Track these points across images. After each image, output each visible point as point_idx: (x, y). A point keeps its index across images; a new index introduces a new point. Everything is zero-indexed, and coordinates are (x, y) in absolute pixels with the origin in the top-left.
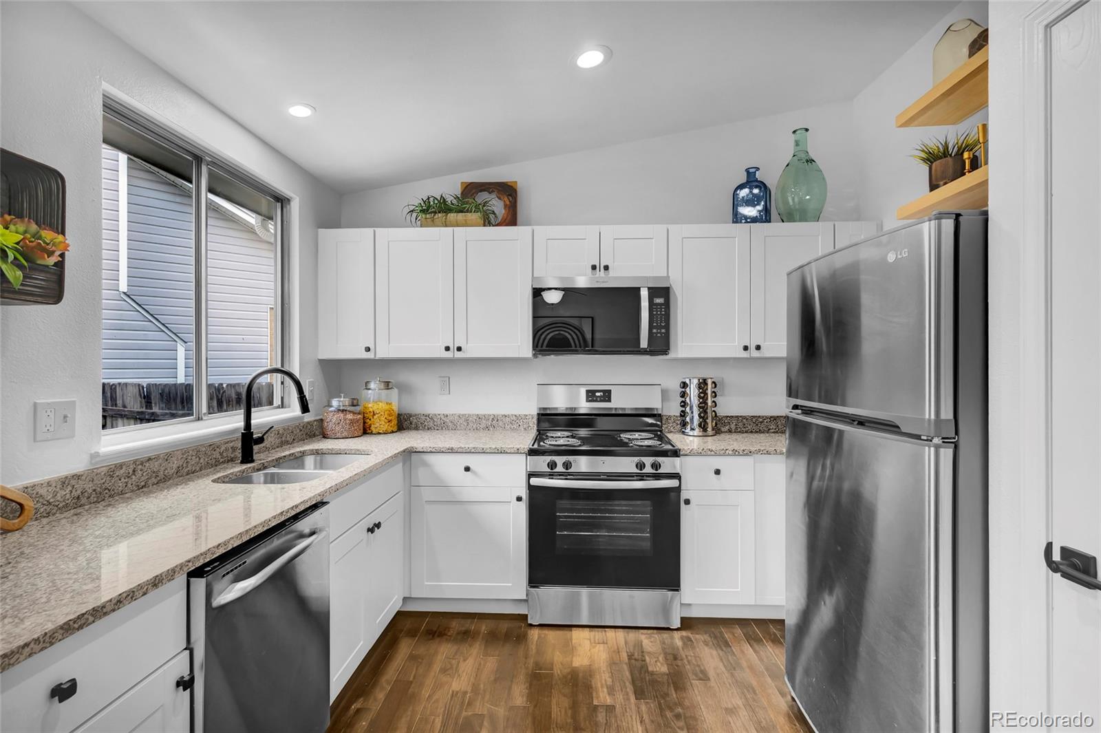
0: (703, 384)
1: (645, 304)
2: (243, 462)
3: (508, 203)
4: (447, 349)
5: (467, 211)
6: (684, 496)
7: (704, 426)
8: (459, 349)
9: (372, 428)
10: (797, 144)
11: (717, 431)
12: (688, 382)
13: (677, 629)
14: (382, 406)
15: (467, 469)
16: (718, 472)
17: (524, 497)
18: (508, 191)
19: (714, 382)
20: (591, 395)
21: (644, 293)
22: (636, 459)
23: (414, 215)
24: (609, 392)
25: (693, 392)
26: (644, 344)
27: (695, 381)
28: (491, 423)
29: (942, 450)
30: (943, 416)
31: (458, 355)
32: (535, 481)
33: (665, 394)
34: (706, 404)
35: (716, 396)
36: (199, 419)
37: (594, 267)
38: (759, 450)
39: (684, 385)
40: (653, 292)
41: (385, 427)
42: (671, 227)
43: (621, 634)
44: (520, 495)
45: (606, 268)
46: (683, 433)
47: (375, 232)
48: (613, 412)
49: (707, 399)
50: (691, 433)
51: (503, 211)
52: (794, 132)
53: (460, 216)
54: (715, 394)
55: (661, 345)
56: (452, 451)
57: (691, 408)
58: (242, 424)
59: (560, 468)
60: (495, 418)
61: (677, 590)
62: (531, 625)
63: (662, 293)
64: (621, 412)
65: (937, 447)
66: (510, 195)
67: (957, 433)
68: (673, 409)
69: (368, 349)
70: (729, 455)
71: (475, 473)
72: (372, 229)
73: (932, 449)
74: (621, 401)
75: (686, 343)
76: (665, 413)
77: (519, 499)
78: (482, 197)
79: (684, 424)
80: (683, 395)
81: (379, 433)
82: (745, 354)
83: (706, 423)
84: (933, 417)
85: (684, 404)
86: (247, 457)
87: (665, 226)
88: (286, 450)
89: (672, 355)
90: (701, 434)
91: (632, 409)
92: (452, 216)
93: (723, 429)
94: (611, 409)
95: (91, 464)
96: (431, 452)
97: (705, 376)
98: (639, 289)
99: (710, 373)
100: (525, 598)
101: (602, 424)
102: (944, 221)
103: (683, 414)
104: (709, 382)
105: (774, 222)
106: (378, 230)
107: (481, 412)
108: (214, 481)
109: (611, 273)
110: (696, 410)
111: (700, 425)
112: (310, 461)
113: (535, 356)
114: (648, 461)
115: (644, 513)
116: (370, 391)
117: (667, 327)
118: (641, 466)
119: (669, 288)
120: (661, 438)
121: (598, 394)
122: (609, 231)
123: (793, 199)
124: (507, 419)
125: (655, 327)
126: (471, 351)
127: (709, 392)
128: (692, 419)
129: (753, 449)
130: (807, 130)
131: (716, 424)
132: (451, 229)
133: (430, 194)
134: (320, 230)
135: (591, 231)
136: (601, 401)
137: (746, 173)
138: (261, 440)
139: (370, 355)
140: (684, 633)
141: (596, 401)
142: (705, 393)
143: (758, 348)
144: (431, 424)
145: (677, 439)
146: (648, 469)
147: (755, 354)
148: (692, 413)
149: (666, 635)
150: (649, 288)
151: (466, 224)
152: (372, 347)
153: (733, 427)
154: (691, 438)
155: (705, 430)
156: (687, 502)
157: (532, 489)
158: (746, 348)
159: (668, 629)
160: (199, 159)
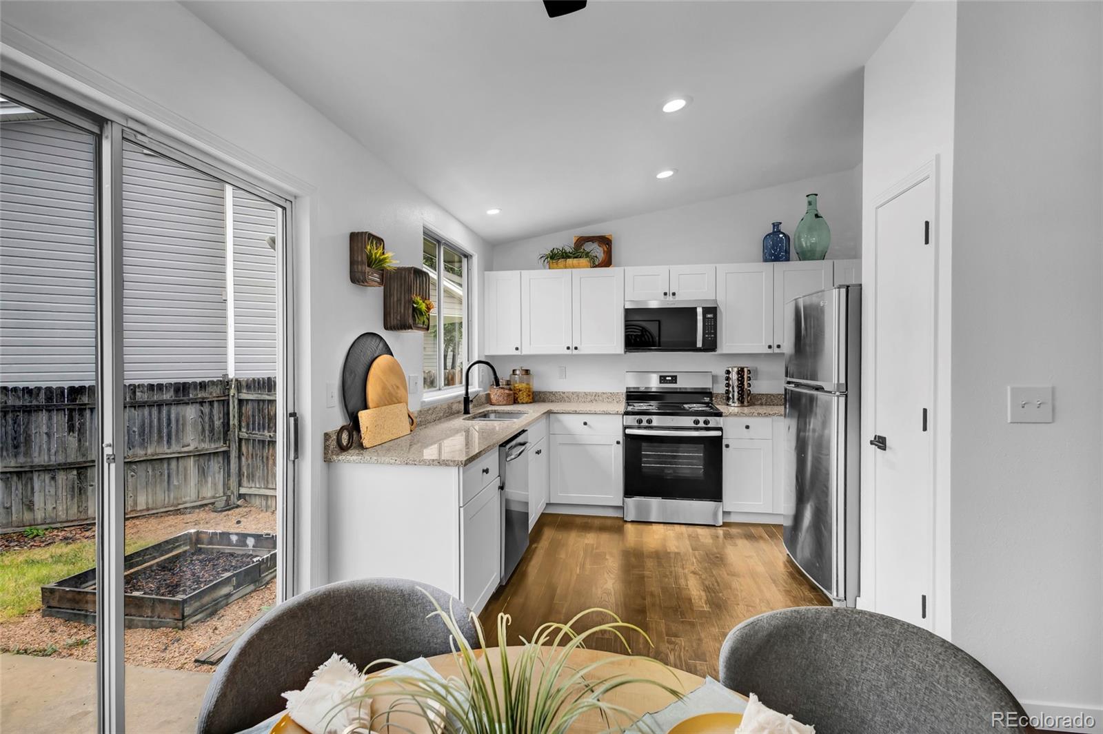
0: (741, 372)
1: (700, 318)
2: (464, 413)
3: (606, 249)
4: (568, 348)
5: (580, 257)
6: (724, 442)
7: (741, 400)
8: (576, 348)
9: (519, 400)
10: (810, 203)
11: (751, 404)
12: (730, 369)
13: (720, 527)
14: (524, 385)
15: (585, 424)
16: (747, 427)
17: (621, 442)
18: (605, 241)
19: (749, 370)
20: (663, 379)
21: (700, 311)
22: (694, 418)
23: (543, 259)
24: (676, 376)
25: (734, 376)
26: (699, 344)
27: (736, 370)
28: (595, 397)
29: (840, 398)
30: (841, 382)
31: (575, 352)
32: (628, 431)
33: (715, 379)
34: (743, 385)
35: (750, 379)
36: (440, 389)
37: (665, 294)
38: (776, 413)
39: (728, 372)
40: (706, 310)
41: (526, 399)
42: (717, 265)
43: (683, 528)
44: (618, 440)
45: (674, 294)
46: (728, 405)
47: (521, 273)
48: (678, 390)
49: (744, 381)
50: (733, 405)
51: (602, 255)
52: (807, 196)
53: (575, 261)
54: (749, 379)
55: (711, 345)
56: (576, 413)
57: (733, 388)
58: (464, 392)
59: (644, 424)
60: (597, 395)
61: (721, 501)
62: (626, 521)
63: (712, 312)
64: (684, 391)
65: (838, 396)
66: (608, 244)
67: (847, 390)
68: (720, 389)
69: (517, 349)
70: (755, 416)
71: (590, 427)
72: (519, 272)
73: (836, 398)
74: (683, 383)
75: (727, 344)
76: (715, 391)
77: (618, 443)
78: (589, 247)
79: (728, 399)
80: (728, 379)
81: (523, 403)
82: (770, 351)
83: (743, 398)
84: (836, 382)
85: (728, 385)
86: (466, 412)
87: (714, 265)
88: (480, 409)
89: (719, 351)
90: (739, 405)
91: (691, 388)
92: (570, 261)
93: (756, 403)
94: (677, 388)
95: (422, 407)
96: (563, 413)
97: (742, 366)
98: (696, 308)
99: (745, 364)
100: (621, 505)
101: (670, 398)
102: (841, 289)
103: (728, 392)
104: (746, 370)
105: (792, 261)
106: (523, 271)
107: (587, 390)
108: (464, 419)
109: (677, 298)
110: (736, 389)
111: (738, 399)
112: (492, 416)
113: (625, 352)
114: (701, 419)
115: (698, 454)
116: (516, 376)
117: (715, 334)
118: (697, 422)
119: (716, 308)
120: (711, 408)
121: (667, 378)
122: (676, 269)
123: (806, 244)
124: (605, 396)
125: (707, 334)
126: (584, 350)
127: (745, 377)
128: (733, 396)
129: (771, 413)
130: (816, 195)
131: (751, 399)
132: (570, 270)
133: (555, 247)
134: (486, 272)
135: (663, 270)
136: (670, 383)
137: (772, 226)
138: (472, 401)
139: (518, 353)
140: (724, 528)
141: (667, 383)
142: (743, 378)
143: (779, 346)
144: (554, 398)
145: (722, 408)
146: (701, 425)
147: (777, 351)
148: (734, 391)
149: (712, 530)
150: (703, 308)
151: (578, 267)
152: (519, 348)
153: (764, 401)
154: (733, 408)
155: (742, 402)
156: (727, 446)
157: (627, 436)
158: (770, 347)
159: (714, 526)
160: (439, 242)
